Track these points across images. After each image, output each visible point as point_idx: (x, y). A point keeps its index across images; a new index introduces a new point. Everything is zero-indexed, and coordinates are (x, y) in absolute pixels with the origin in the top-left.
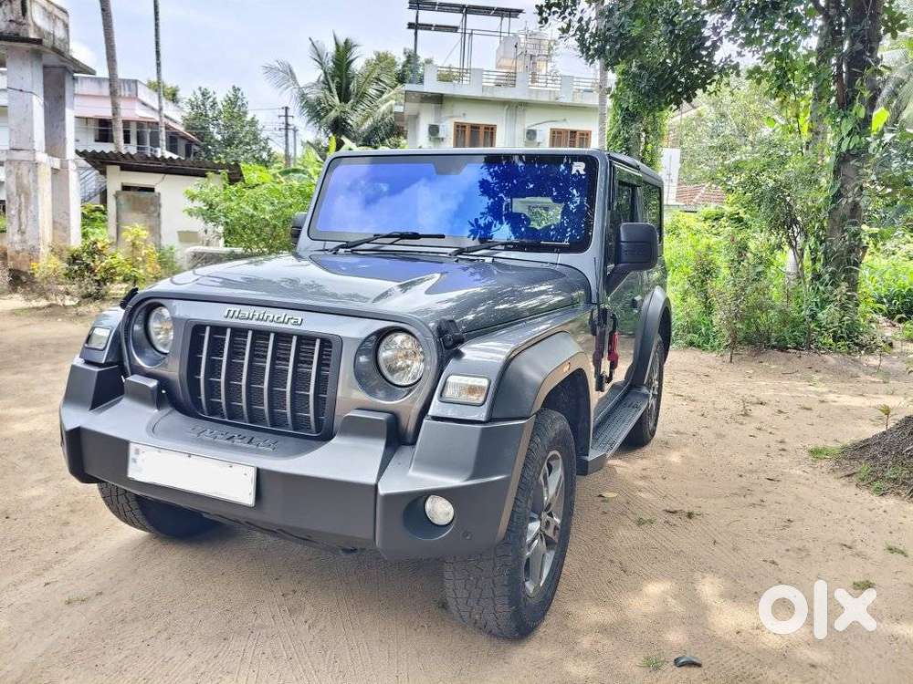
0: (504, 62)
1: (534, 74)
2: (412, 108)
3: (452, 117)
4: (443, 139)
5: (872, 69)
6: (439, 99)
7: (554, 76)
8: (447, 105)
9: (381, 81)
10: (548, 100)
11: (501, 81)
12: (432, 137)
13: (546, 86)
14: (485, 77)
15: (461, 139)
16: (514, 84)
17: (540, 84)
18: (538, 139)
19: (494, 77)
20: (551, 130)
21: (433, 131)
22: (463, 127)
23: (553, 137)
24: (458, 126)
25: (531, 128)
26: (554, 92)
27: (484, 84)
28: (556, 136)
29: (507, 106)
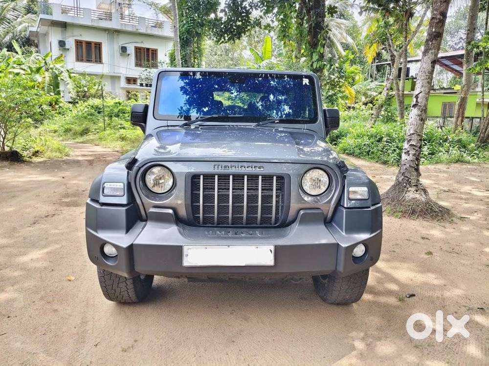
0: (103, 6)
1: (121, 14)
2: (43, 29)
3: (73, 36)
4: (68, 49)
5: (324, 30)
6: (64, 25)
7: (132, 17)
8: (69, 30)
9: (16, 10)
10: (132, 30)
11: (102, 17)
12: (61, 48)
13: (130, 22)
14: (92, 13)
15: (80, 50)
16: (111, 20)
17: (126, 21)
18: (128, 52)
19: (98, 14)
20: (135, 47)
21: (62, 44)
22: (80, 42)
23: (137, 51)
24: (77, 42)
25: (123, 46)
26: (135, 26)
27: (92, 18)
28: (138, 50)
29: (107, 32)
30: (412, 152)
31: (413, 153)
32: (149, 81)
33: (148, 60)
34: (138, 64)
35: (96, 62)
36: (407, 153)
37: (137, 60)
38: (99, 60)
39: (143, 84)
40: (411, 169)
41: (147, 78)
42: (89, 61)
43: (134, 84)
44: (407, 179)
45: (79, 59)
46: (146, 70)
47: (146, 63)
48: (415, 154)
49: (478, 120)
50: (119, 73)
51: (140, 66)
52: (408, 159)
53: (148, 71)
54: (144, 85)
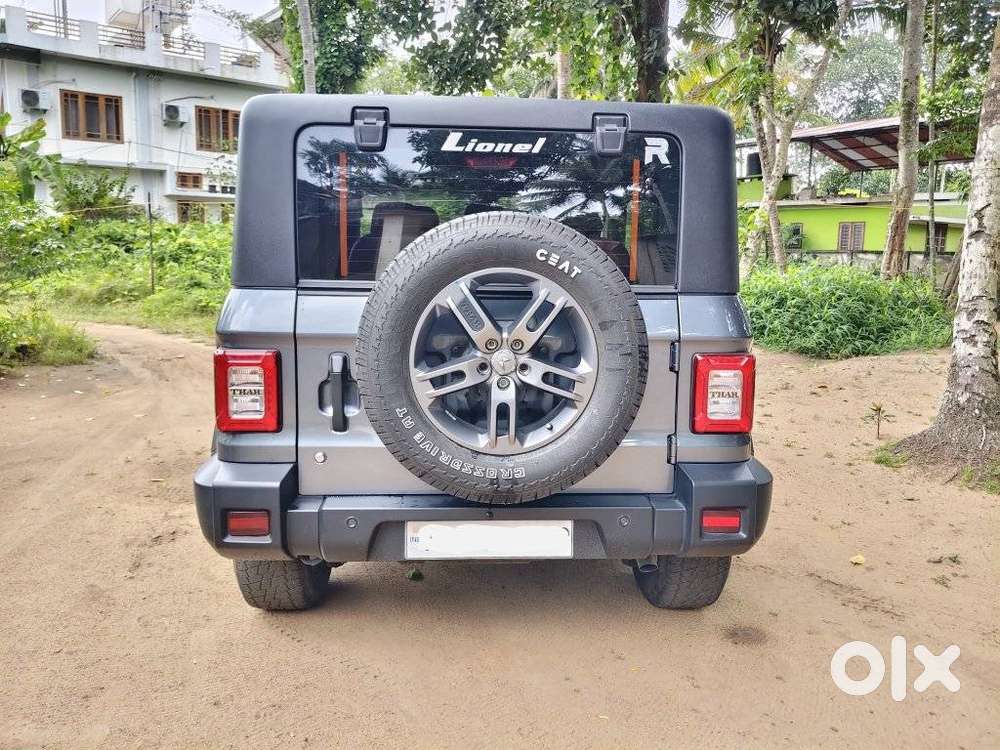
1: (166, 36)
3: (56, 82)
4: (45, 111)
6: (34, 57)
7: (188, 42)
8: (48, 66)
10: (190, 71)
11: (123, 41)
12: (29, 108)
13: (184, 53)
14: (101, 33)
15: (72, 112)
16: (143, 48)
17: (176, 50)
18: (182, 118)
19: (113, 35)
20: (196, 107)
21: (30, 99)
22: (72, 96)
23: (200, 116)
24: (66, 95)
25: (172, 104)
26: (197, 61)
27: (102, 43)
28: (203, 115)
29: (134, 74)
30: (982, 338)
31: (985, 339)
32: (229, 181)
33: (226, 136)
34: (204, 144)
35: (109, 139)
36: (971, 340)
37: (201, 134)
38: (116, 135)
39: (214, 187)
40: (984, 377)
41: (224, 174)
42: (91, 136)
43: (197, 186)
44: (980, 399)
45: (70, 132)
46: (223, 157)
47: (222, 141)
48: (988, 342)
49: (921, 257)
50: (161, 164)
51: (209, 147)
52: (976, 354)
53: (226, 159)
54: (218, 189)
